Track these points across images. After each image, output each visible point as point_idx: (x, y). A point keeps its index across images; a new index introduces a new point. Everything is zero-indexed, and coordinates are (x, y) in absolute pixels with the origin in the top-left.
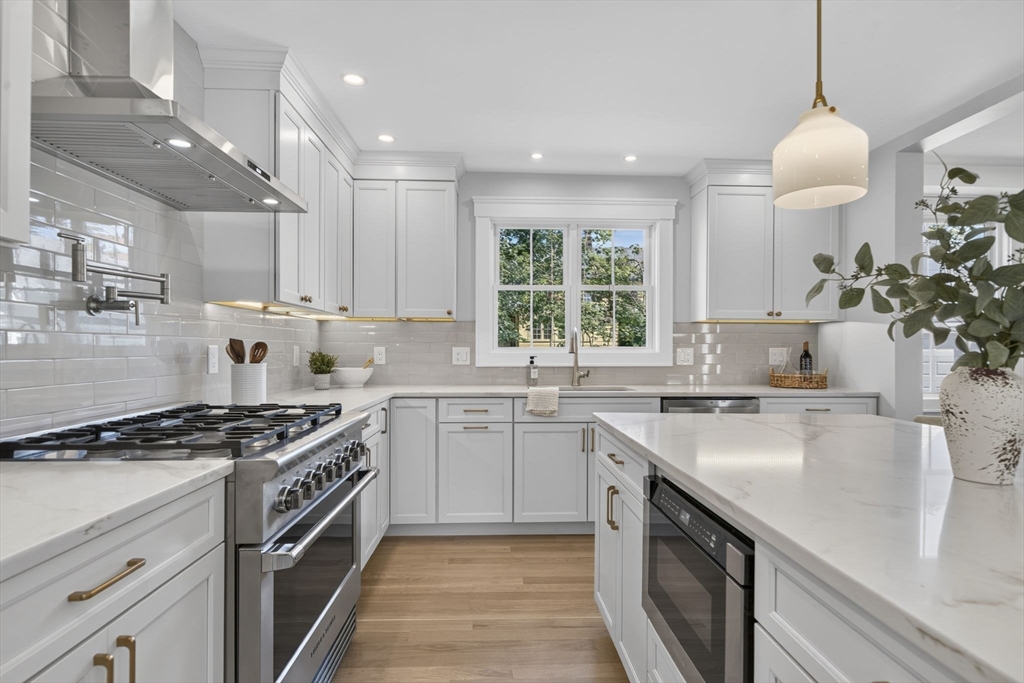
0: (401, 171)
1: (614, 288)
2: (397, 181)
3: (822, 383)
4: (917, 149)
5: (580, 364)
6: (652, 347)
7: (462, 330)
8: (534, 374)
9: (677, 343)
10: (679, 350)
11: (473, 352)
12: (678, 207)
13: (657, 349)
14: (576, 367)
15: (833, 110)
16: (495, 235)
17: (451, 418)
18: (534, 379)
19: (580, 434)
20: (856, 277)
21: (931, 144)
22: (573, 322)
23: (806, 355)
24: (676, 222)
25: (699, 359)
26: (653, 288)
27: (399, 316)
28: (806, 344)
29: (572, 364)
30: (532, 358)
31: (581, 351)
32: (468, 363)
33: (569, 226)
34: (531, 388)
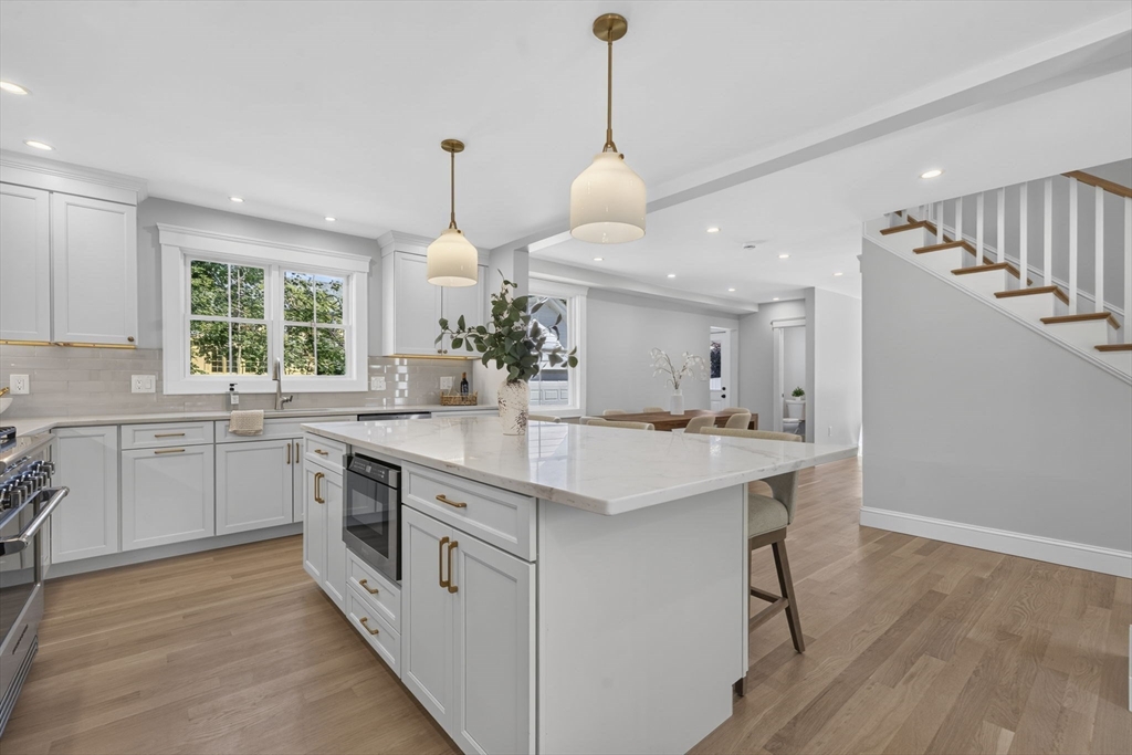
0: (53, 181)
1: (315, 324)
2: (51, 192)
3: (474, 401)
4: (525, 250)
5: (283, 391)
6: (351, 376)
7: (147, 357)
8: (234, 400)
9: (371, 373)
10: (373, 379)
11: (160, 381)
12: (372, 263)
13: (354, 378)
14: (279, 393)
15: (459, 232)
16: (185, 264)
17: (138, 444)
18: (234, 405)
19: (286, 449)
20: (459, 333)
21: (533, 248)
22: (276, 351)
23: (465, 382)
24: (370, 275)
25: (392, 385)
26: (351, 327)
27: (56, 340)
28: (465, 374)
29: (275, 391)
30: (232, 385)
31: (283, 377)
32: (153, 390)
33: (270, 266)
34: (234, 412)
